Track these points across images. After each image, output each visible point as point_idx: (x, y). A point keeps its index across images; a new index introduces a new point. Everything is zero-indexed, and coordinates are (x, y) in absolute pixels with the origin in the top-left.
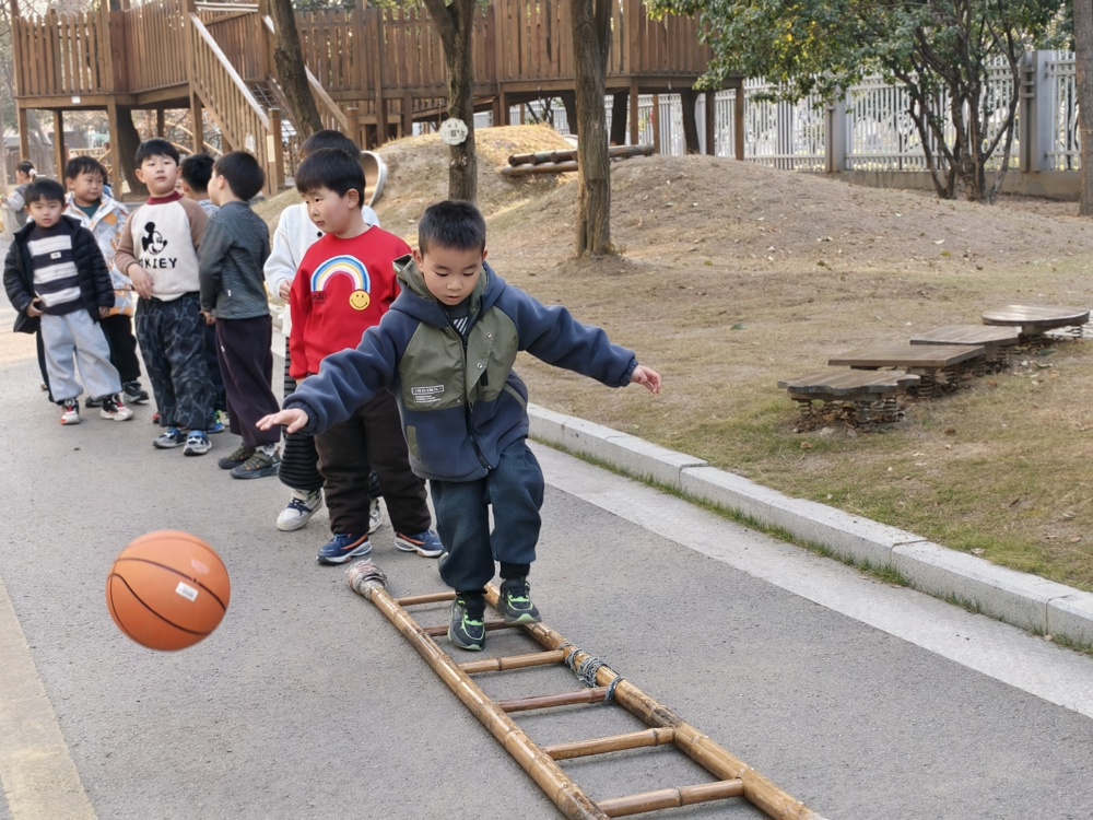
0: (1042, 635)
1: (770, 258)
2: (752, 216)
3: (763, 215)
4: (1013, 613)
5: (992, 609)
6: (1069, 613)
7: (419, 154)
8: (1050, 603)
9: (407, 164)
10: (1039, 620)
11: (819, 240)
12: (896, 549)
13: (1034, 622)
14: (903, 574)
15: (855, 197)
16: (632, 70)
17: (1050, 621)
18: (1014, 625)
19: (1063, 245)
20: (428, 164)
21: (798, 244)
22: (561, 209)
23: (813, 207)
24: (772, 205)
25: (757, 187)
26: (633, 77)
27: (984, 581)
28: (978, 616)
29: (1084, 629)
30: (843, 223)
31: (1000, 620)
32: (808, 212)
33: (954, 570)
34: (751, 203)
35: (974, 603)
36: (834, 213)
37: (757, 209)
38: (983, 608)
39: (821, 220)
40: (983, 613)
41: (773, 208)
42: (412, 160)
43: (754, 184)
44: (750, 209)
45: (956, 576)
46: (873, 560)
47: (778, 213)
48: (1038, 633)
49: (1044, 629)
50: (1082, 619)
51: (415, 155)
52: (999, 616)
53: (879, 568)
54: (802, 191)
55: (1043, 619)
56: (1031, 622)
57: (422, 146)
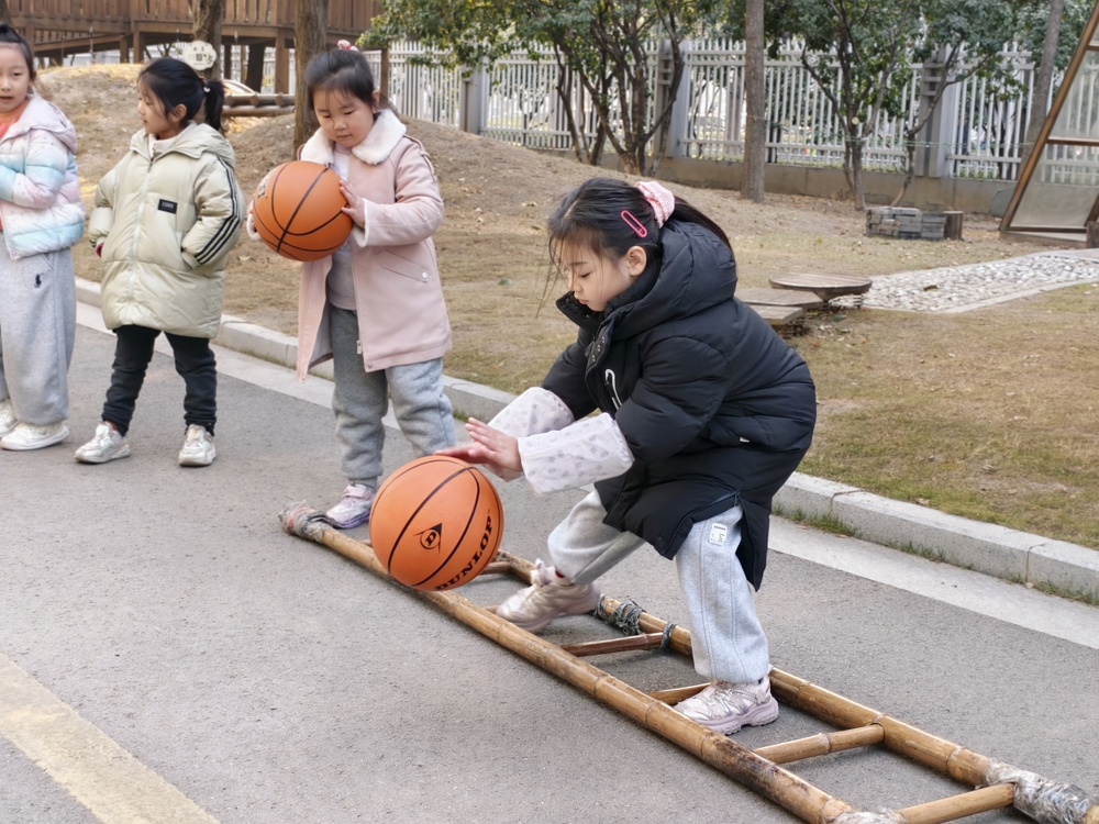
0: (1022, 583)
1: (480, 219)
2: (452, 176)
3: (463, 176)
4: (985, 561)
5: (959, 557)
6: (1056, 561)
7: (76, 86)
8: (1032, 551)
9: (63, 96)
10: (1018, 568)
11: (524, 205)
12: (837, 499)
13: (1011, 570)
14: (847, 523)
15: (549, 165)
16: (279, 21)
17: (1031, 568)
18: (987, 573)
19: (751, 225)
20: (85, 97)
21: (504, 207)
22: (248, 155)
23: (511, 171)
24: (469, 167)
25: (451, 148)
26: (279, 28)
27: (950, 529)
28: (943, 564)
29: (1073, 576)
30: (544, 189)
31: (969, 568)
32: (508, 176)
33: (913, 520)
34: (449, 162)
35: (935, 551)
36: (533, 179)
37: (456, 169)
38: (948, 557)
39: (522, 185)
40: (946, 562)
41: (472, 170)
42: (68, 92)
43: (448, 144)
44: (449, 168)
45: (914, 525)
46: (807, 510)
47: (478, 175)
48: (1017, 581)
49: (1023, 576)
50: (1071, 566)
51: (71, 87)
52: (968, 564)
53: (815, 518)
54: (497, 155)
55: (1023, 567)
56: (1007, 570)
57: (77, 78)
